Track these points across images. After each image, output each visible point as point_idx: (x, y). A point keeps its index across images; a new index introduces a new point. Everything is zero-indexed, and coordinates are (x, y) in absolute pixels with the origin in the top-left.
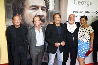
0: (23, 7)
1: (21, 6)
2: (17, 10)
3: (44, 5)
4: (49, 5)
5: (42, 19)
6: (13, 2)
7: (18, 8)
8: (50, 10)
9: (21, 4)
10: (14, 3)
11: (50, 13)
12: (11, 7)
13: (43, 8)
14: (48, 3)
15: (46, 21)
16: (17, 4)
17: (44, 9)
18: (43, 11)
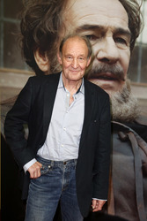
0: (55, 28)
1: (48, 26)
2: (35, 38)
3: (122, 23)
4: (142, 26)
5: (116, 70)
6: (25, 12)
7: (40, 34)
8: (141, 43)
9: (51, 19)
10: (27, 17)
11: (141, 52)
12: (19, 29)
13: (118, 36)
14: (139, 17)
15: (129, 77)
16: (35, 19)
17: (124, 37)
18: (120, 45)
